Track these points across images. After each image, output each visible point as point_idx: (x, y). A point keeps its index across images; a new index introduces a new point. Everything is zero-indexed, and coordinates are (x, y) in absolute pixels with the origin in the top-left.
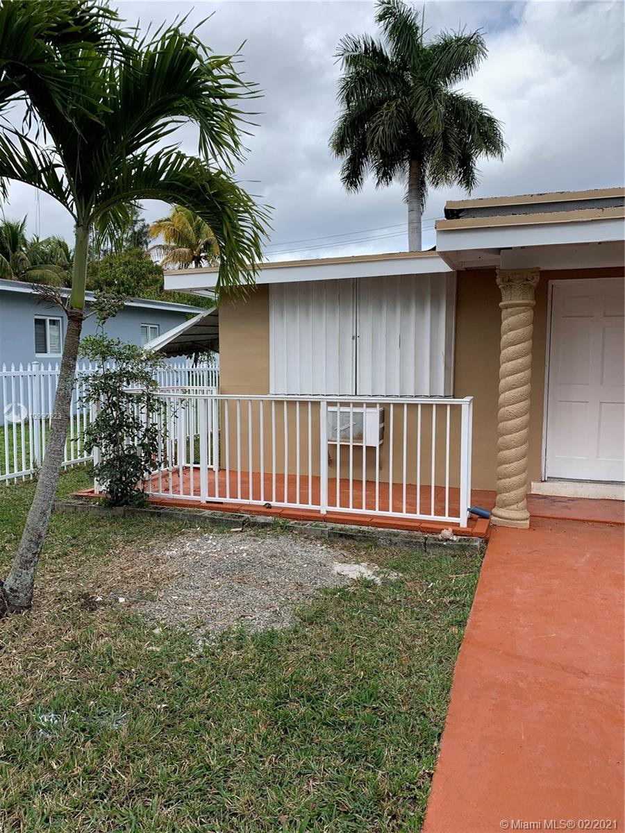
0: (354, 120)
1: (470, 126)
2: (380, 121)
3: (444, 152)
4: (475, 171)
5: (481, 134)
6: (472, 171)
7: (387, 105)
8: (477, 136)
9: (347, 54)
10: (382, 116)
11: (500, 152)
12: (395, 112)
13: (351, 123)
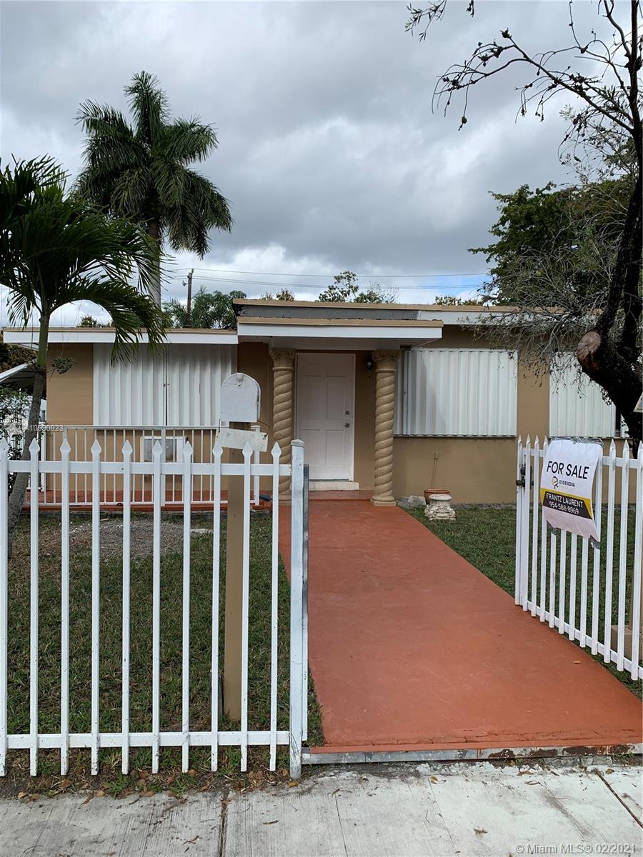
0: (97, 179)
1: (204, 200)
2: (124, 186)
3: (183, 221)
4: (207, 239)
5: (212, 208)
6: (204, 240)
7: (130, 172)
8: (209, 210)
9: (88, 118)
10: (125, 181)
11: (228, 225)
12: (138, 180)
13: (93, 182)
